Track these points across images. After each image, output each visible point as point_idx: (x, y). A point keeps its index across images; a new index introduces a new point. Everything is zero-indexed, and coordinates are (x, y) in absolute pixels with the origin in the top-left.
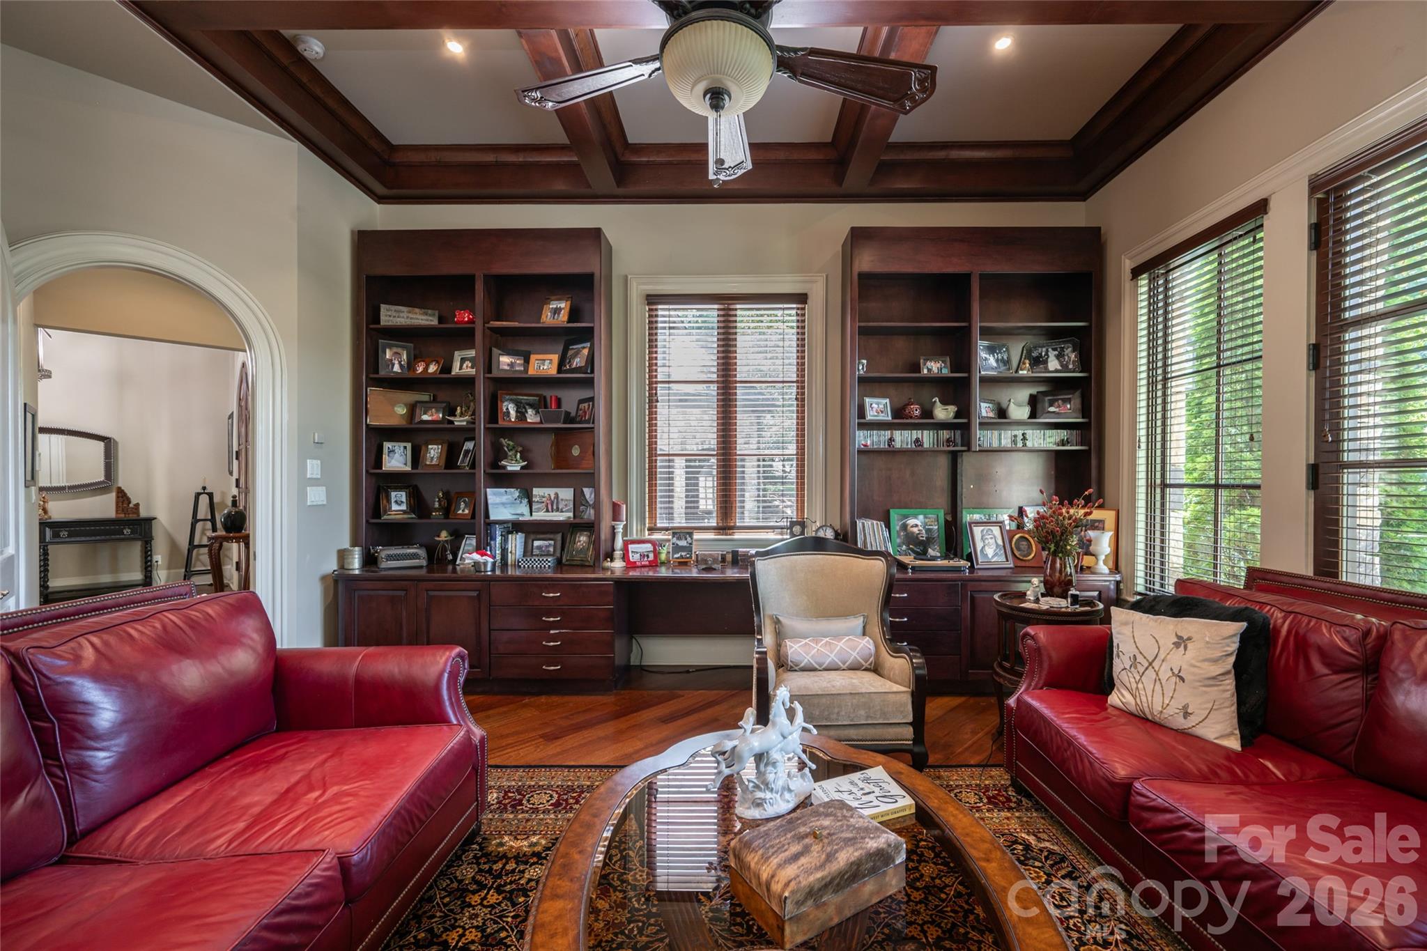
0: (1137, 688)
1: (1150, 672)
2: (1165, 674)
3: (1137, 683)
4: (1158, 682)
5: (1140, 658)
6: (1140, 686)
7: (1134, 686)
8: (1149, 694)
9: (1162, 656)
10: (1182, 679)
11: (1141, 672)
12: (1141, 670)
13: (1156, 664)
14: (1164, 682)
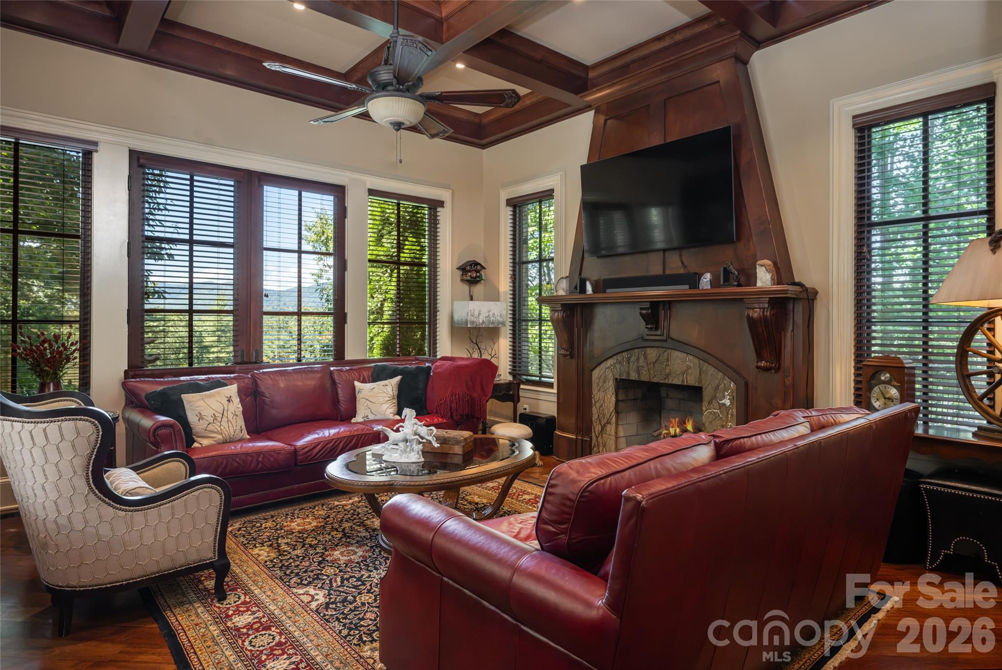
0: (221, 429)
1: (225, 419)
2: (230, 416)
3: (220, 427)
4: (229, 422)
5: (217, 414)
6: (222, 427)
7: (219, 429)
8: (227, 429)
9: (226, 409)
10: (237, 416)
11: (220, 420)
12: (219, 419)
13: (225, 414)
14: (231, 420)
